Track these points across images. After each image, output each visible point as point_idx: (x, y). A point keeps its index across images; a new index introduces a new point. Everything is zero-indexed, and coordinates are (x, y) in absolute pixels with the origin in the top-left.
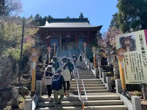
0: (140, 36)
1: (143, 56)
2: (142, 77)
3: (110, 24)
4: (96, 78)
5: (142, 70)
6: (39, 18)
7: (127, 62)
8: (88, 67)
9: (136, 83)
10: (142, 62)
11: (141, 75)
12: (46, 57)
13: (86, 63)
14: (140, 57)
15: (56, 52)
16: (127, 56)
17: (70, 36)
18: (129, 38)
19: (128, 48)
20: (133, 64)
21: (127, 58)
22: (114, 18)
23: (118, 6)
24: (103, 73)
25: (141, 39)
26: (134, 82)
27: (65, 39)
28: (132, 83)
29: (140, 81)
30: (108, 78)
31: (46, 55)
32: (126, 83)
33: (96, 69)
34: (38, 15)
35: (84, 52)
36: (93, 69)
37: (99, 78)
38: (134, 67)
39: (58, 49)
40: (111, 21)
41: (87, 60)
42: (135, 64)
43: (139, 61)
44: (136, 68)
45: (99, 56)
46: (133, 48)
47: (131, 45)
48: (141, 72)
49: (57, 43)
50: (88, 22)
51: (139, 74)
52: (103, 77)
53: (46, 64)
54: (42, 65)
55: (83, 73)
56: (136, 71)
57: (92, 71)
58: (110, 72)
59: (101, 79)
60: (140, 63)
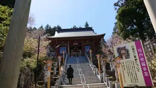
0: (132, 47)
1: (136, 63)
2: (136, 80)
3: (113, 31)
4: (101, 83)
5: (136, 74)
6: (49, 28)
7: (124, 68)
8: (94, 72)
9: (132, 86)
10: (136, 68)
11: (136, 79)
12: (56, 65)
13: (92, 68)
14: (134, 64)
15: (65, 60)
16: (123, 63)
17: (77, 44)
18: (124, 48)
19: (124, 56)
20: (129, 70)
21: (123, 64)
22: (116, 26)
23: (116, 18)
24: (106, 78)
25: (133, 49)
26: (131, 85)
27: (73, 47)
28: (130, 85)
29: (136, 84)
30: (110, 82)
31: (56, 63)
32: (124, 86)
33: (101, 74)
34: (48, 26)
35: (90, 59)
36: (98, 74)
37: (103, 82)
38: (130, 72)
39: (66, 57)
40: (113, 28)
41: (94, 66)
42: (130, 69)
43: (133, 67)
44: (132, 73)
45: (104, 61)
46: (128, 56)
47: (126, 54)
48: (136, 76)
49: (66, 51)
50: (93, 30)
51: (134, 78)
52: (106, 81)
53: (57, 70)
54: (53, 72)
55: (90, 79)
56: (131, 75)
57: (97, 76)
58: (112, 77)
59: (105, 83)
60: (134, 68)
